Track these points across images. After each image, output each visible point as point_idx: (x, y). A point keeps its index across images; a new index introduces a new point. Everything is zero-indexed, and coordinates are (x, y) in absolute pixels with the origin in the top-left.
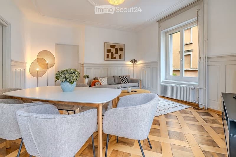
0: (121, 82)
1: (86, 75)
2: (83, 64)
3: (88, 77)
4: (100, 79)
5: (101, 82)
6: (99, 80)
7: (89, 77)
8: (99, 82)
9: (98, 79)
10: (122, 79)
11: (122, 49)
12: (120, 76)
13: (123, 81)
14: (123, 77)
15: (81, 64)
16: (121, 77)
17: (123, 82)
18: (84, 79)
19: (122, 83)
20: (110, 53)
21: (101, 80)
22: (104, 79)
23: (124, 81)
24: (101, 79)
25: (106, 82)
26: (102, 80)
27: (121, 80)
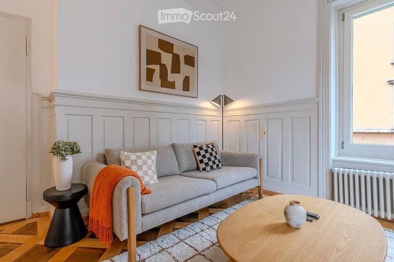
0: (202, 166)
1: (65, 144)
2: (50, 99)
3: (73, 149)
4: (130, 159)
5: (140, 173)
6: (128, 163)
7: (78, 152)
8: (135, 175)
9: (122, 158)
10: (204, 156)
11: (190, 61)
12: (195, 147)
13: (206, 160)
14: (205, 148)
15: (44, 98)
16: (201, 148)
17: (207, 164)
18: (56, 159)
19: (204, 169)
20: (157, 68)
21: (134, 162)
22: (144, 157)
23: (211, 163)
24: (133, 157)
25: (154, 168)
26: (140, 162)
27: (200, 158)
